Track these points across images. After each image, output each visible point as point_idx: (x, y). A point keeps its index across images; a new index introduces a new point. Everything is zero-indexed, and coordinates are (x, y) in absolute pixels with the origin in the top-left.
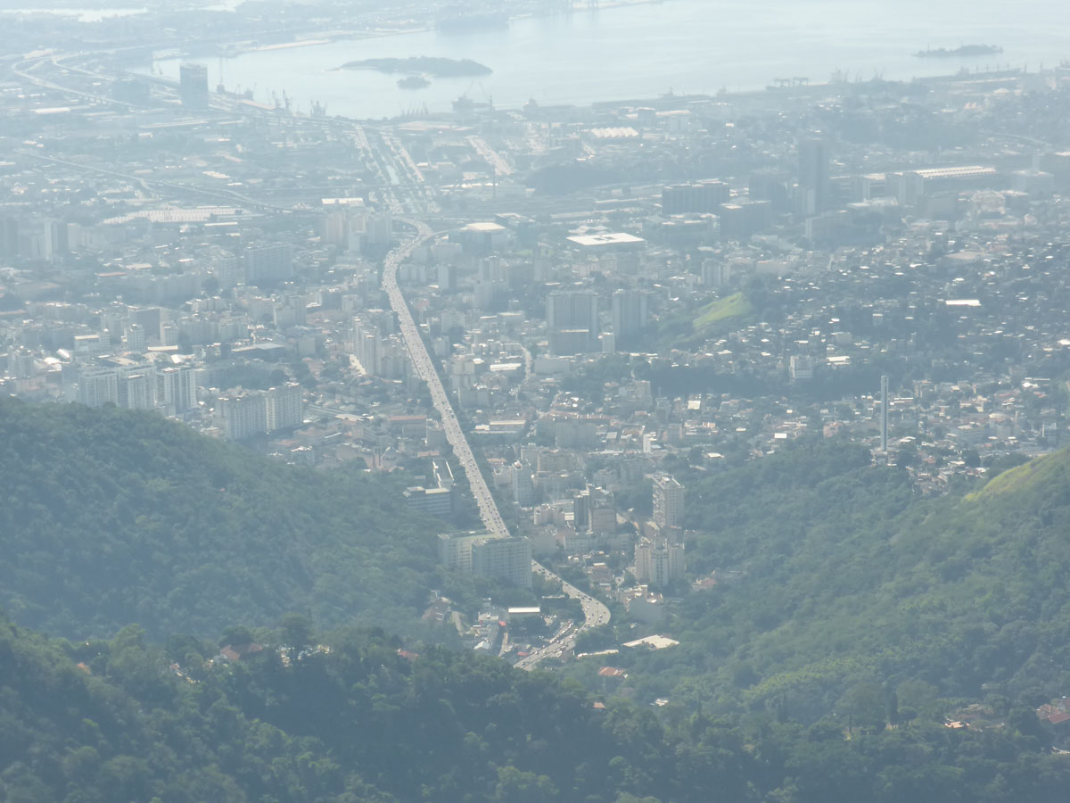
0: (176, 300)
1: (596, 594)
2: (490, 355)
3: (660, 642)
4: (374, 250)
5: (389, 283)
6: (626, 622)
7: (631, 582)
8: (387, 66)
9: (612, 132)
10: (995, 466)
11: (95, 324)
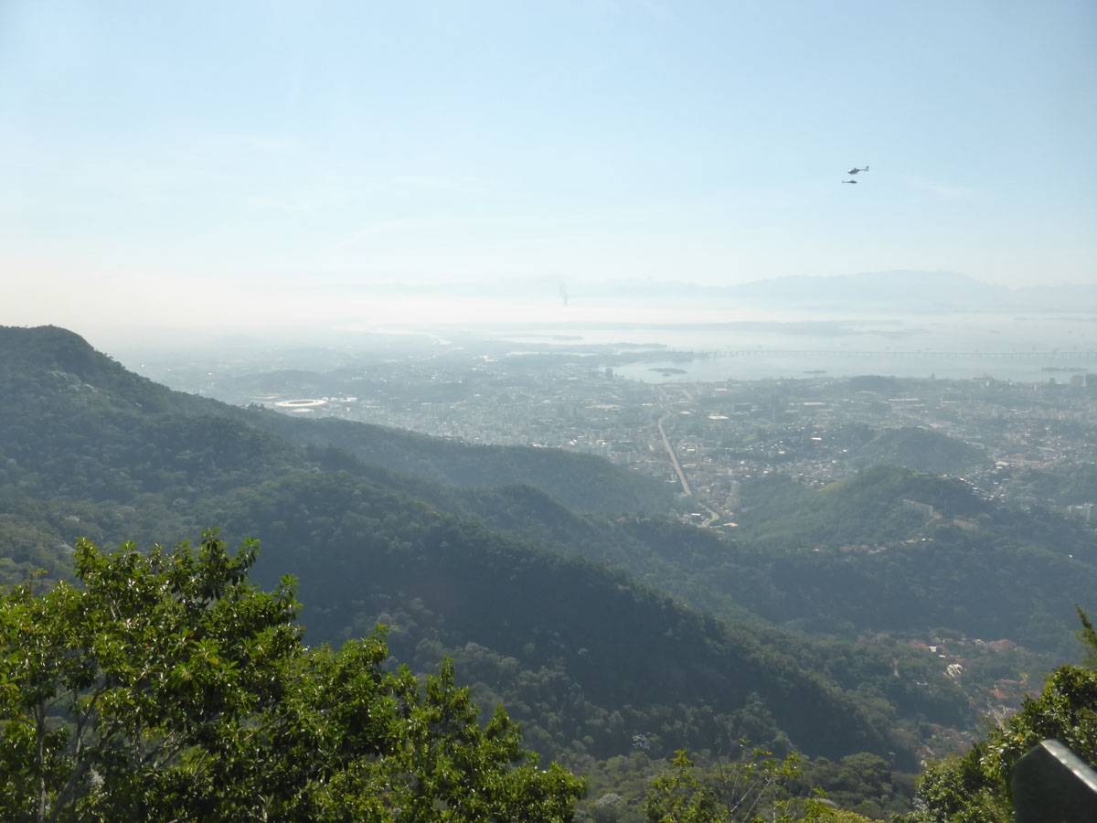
0: (604, 429)
1: (715, 511)
2: (687, 447)
3: (733, 525)
4: (656, 418)
5: (660, 427)
6: (723, 519)
7: (725, 509)
8: (660, 370)
9: (720, 390)
10: (826, 483)
11: (583, 434)
